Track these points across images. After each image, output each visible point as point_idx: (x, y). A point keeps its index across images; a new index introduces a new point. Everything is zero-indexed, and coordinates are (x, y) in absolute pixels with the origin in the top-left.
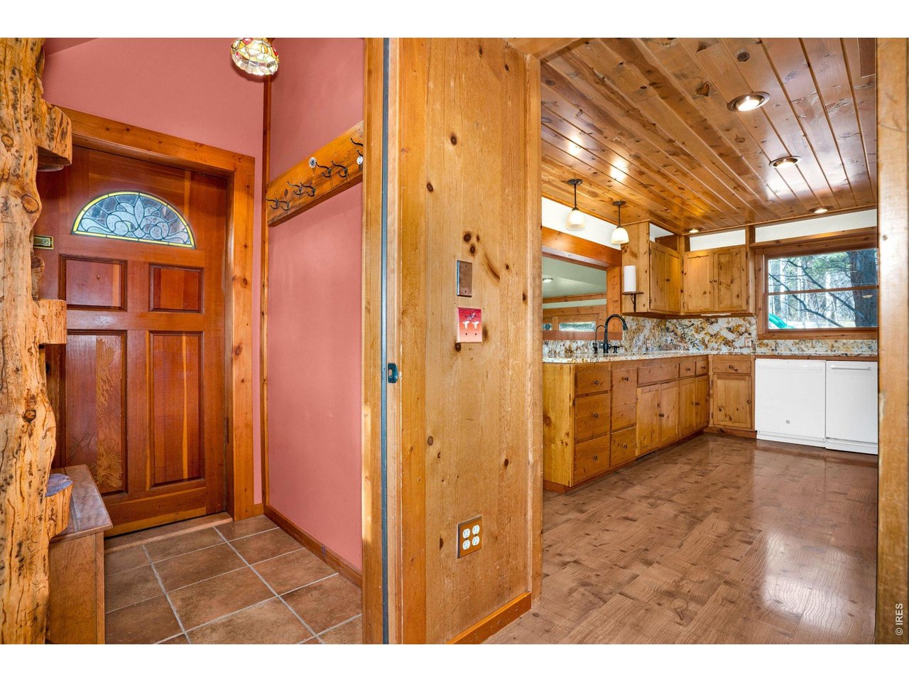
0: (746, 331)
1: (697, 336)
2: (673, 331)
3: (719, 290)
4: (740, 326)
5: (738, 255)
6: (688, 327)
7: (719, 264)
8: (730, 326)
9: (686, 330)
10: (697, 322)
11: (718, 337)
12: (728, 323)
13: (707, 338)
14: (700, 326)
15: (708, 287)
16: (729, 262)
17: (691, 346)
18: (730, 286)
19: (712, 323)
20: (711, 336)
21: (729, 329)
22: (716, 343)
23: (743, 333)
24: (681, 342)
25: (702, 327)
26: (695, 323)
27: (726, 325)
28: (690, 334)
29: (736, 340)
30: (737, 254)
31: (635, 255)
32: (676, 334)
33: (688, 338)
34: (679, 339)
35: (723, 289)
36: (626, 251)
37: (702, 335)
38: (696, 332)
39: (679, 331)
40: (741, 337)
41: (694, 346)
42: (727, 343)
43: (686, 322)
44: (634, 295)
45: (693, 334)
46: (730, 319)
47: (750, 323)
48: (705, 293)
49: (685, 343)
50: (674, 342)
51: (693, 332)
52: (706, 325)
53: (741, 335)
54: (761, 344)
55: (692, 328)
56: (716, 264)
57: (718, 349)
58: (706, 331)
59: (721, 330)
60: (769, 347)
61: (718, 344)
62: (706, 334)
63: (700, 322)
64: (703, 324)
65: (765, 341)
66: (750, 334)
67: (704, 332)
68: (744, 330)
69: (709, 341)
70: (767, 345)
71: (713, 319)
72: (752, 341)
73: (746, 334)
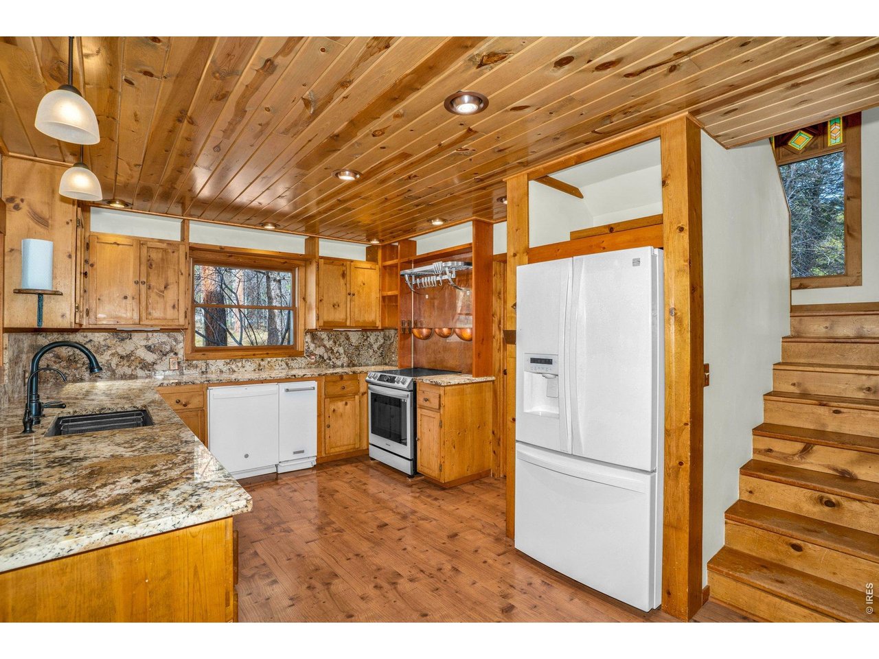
0: (171, 350)
3: (148, 296)
4: (164, 343)
8: (150, 343)
10: (98, 338)
11: (132, 358)
12: (147, 339)
13: (115, 361)
14: (103, 343)
15: (132, 290)
18: (163, 292)
19: (123, 340)
20: (122, 357)
21: (149, 348)
22: (129, 366)
23: (168, 353)
25: (105, 346)
26: (95, 339)
27: (144, 343)
29: (158, 362)
35: (153, 295)
37: (107, 356)
38: (98, 352)
40: (164, 358)
42: (145, 365)
46: (150, 334)
47: (176, 340)
48: (126, 297)
52: (112, 342)
53: (166, 355)
54: (190, 367)
57: (132, 374)
58: (114, 351)
59: (136, 349)
60: (198, 369)
61: (133, 367)
62: (113, 355)
63: (103, 338)
64: (108, 341)
65: (194, 362)
66: (176, 354)
67: (110, 352)
68: (168, 348)
69: (117, 365)
70: (197, 367)
71: (125, 335)
72: (179, 363)
73: (172, 354)
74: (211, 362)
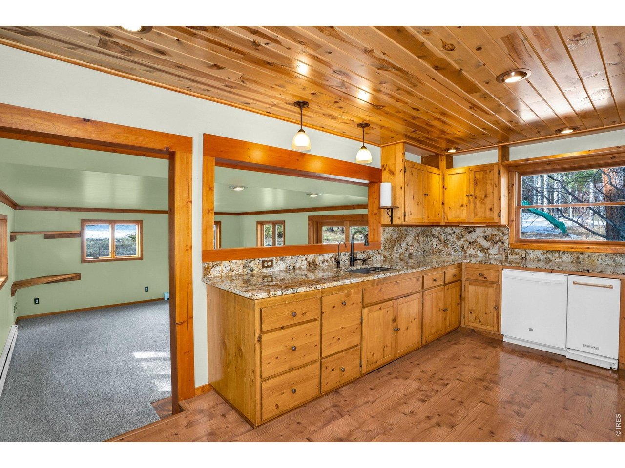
0: (500, 240)
1: (457, 243)
2: (438, 237)
3: (475, 204)
4: (495, 235)
5: (492, 173)
6: (450, 234)
7: (474, 180)
8: (486, 235)
9: (449, 237)
10: (458, 230)
11: (476, 244)
12: (485, 232)
13: (466, 245)
14: (460, 234)
15: (465, 201)
16: (483, 178)
17: (452, 251)
18: (484, 200)
19: (470, 232)
20: (470, 243)
21: (485, 238)
22: (474, 249)
23: (497, 242)
24: (444, 247)
25: (462, 235)
26: (456, 231)
27: (482, 234)
28: (452, 240)
29: (491, 247)
30: (490, 172)
31: (392, 173)
32: (440, 240)
33: (450, 244)
34: (443, 245)
35: (478, 203)
36: (385, 169)
37: (462, 242)
38: (457, 239)
39: (443, 238)
40: (495, 245)
41: (455, 251)
42: (483, 249)
43: (449, 230)
44: (392, 209)
45: (454, 241)
46: (486, 229)
47: (503, 233)
48: (462, 206)
49: (448, 248)
50: (439, 247)
51: (455, 239)
52: (465, 233)
53: (495, 243)
54: (513, 253)
55: (453, 235)
56: (472, 180)
57: (475, 254)
58: (466, 239)
59: (478, 238)
60: (519, 256)
61: (476, 250)
62: (465, 241)
63: (460, 231)
64: (463, 232)
65: (516, 250)
66: (503, 243)
67: (464, 239)
68: (498, 238)
69: (467, 247)
70: (518, 254)
71: (471, 229)
72: (505, 250)
73: (500, 243)
74: (529, 251)
